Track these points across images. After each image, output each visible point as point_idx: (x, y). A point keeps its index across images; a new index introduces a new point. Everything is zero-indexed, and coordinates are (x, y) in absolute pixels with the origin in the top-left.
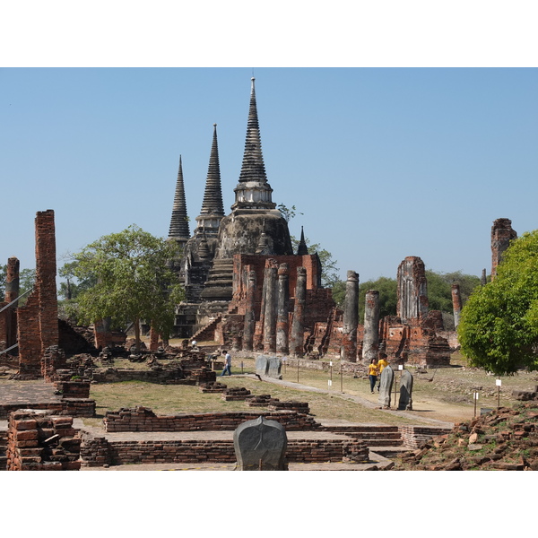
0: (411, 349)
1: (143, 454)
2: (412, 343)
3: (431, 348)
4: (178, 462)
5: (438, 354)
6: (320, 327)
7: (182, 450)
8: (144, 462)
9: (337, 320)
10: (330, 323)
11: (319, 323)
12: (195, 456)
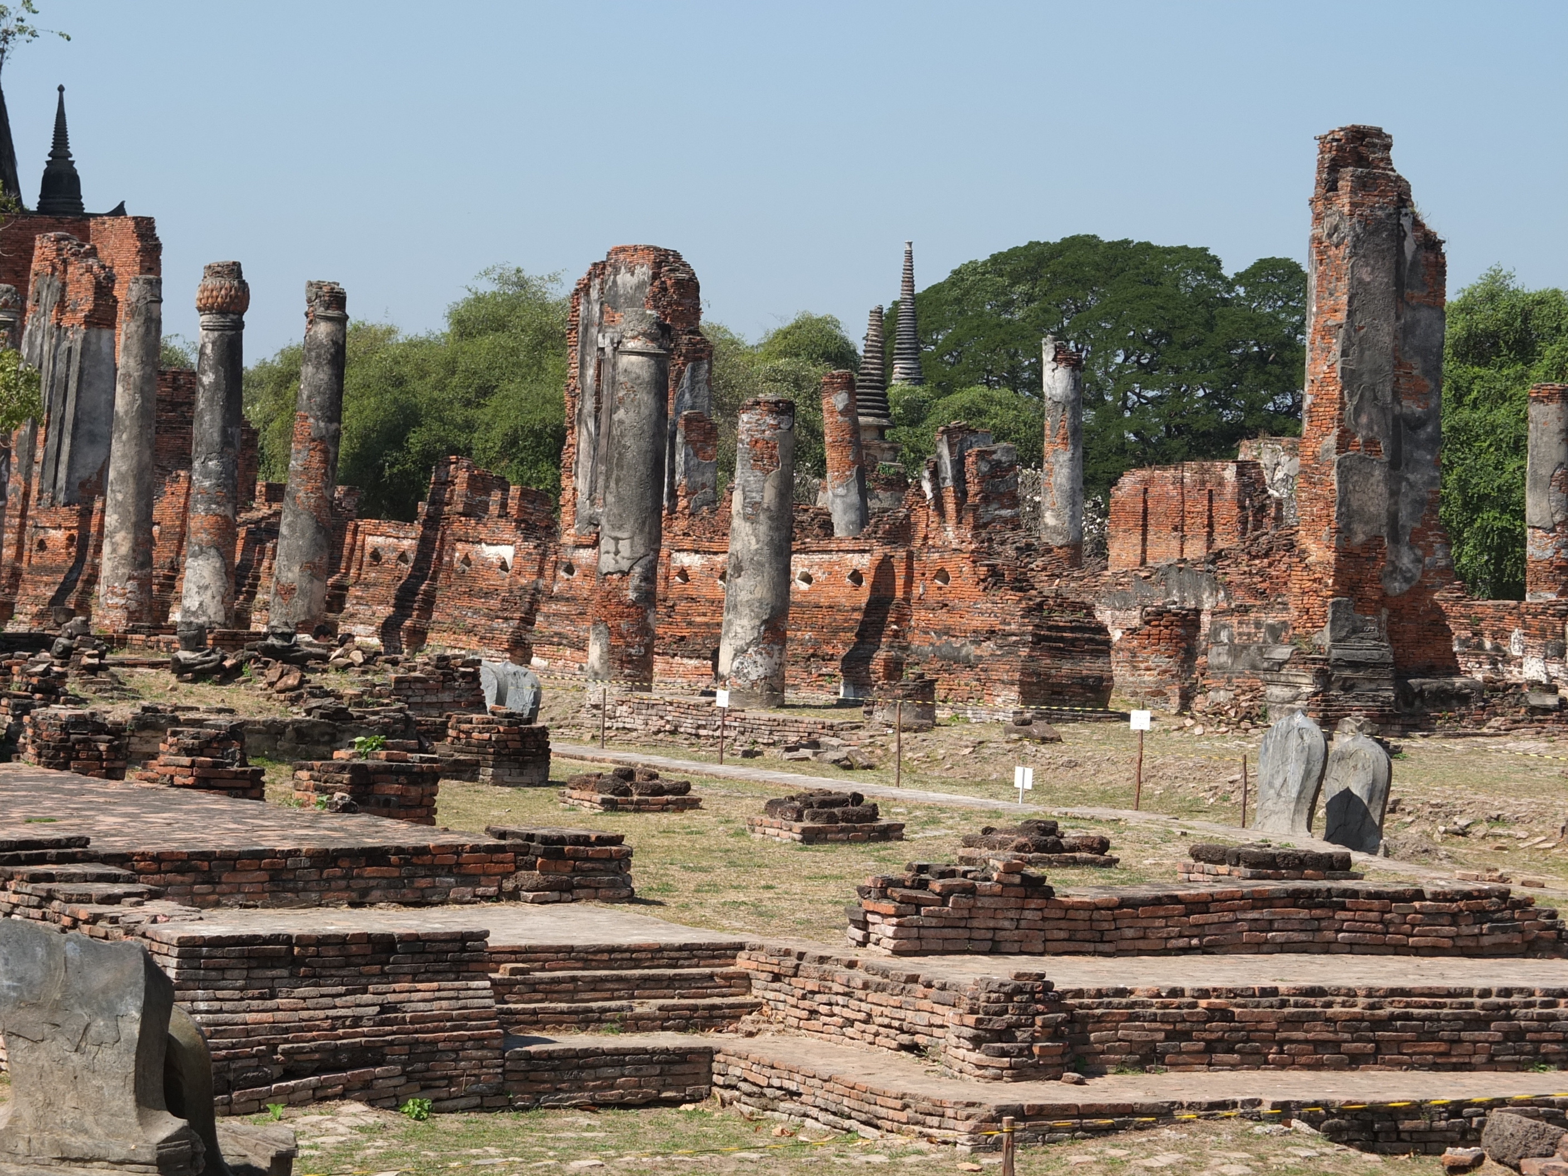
0: (916, 641)
1: (1170, 1036)
2: (919, 617)
3: (1038, 640)
4: (1282, 1066)
5: (1067, 667)
6: (372, 541)
7: (1295, 1022)
8: (1174, 1065)
9: (474, 511)
10: (433, 522)
11: (365, 524)
12: (1335, 1045)
